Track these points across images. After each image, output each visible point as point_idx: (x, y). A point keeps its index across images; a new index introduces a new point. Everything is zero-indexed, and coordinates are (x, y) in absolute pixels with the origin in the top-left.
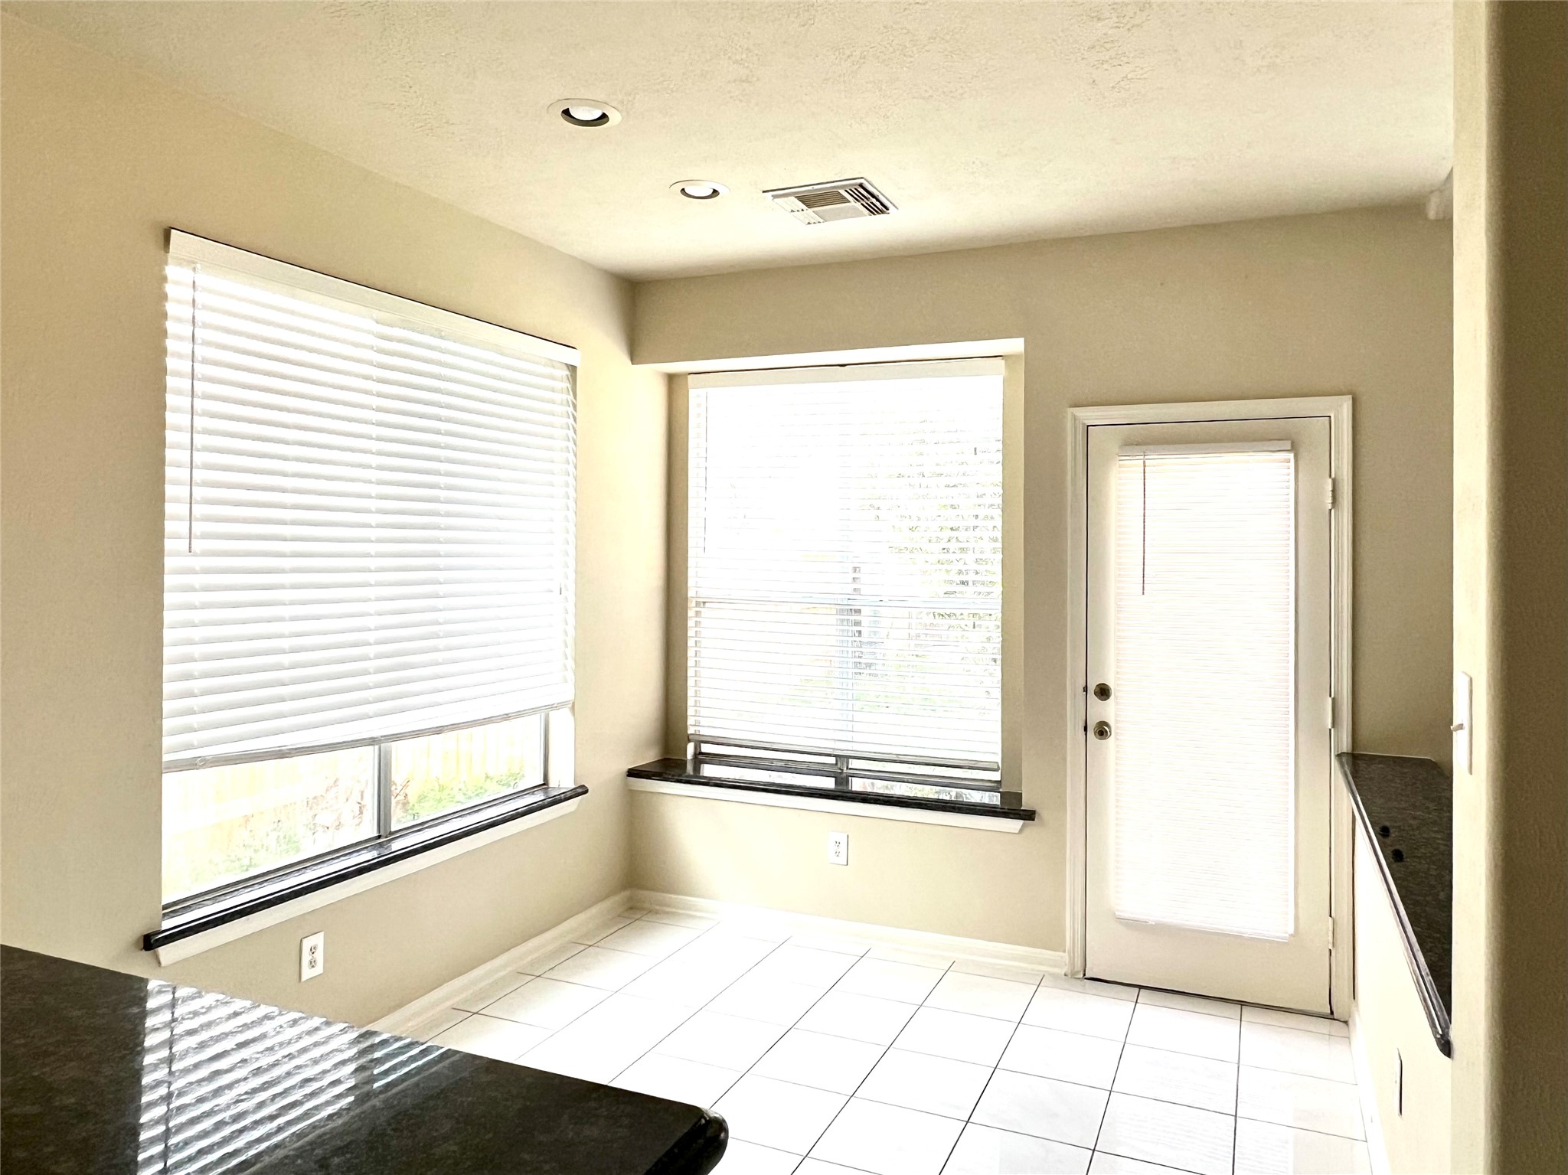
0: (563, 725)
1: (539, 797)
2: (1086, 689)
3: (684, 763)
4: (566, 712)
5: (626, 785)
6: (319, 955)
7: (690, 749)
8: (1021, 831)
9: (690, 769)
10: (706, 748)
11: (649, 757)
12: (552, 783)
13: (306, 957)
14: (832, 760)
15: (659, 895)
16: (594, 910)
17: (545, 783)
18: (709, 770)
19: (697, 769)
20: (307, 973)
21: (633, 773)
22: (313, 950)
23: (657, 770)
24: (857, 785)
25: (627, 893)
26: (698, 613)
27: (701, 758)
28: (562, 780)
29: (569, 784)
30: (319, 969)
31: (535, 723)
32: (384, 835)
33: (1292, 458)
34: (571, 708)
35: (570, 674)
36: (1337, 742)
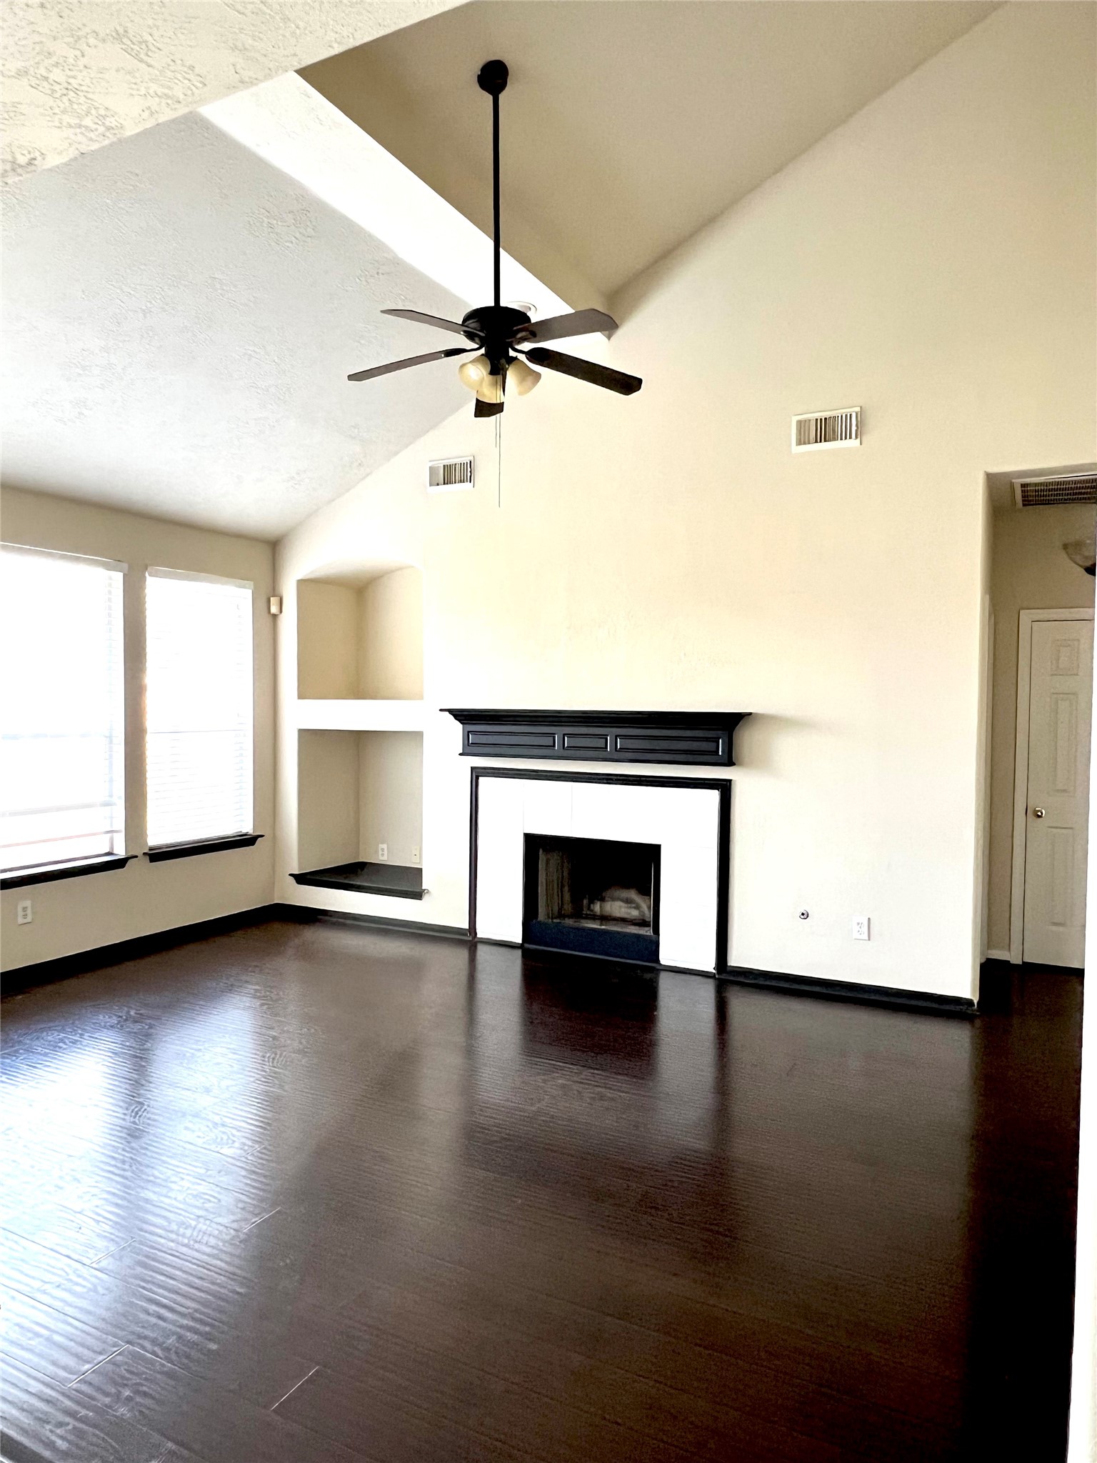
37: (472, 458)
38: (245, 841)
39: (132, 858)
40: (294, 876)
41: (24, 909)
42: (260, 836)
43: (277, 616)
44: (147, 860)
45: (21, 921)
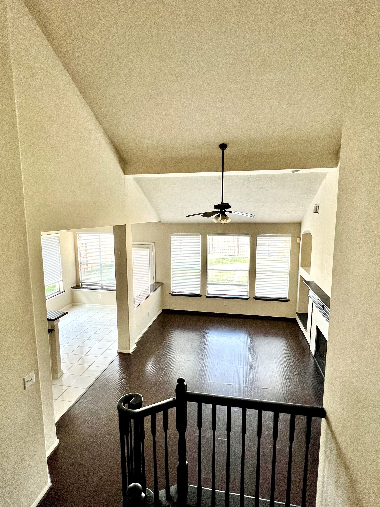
0: (61, 283)
1: (59, 292)
3: (80, 286)
5: (72, 291)
7: (81, 284)
9: (81, 286)
10: (83, 283)
11: (75, 285)
12: (60, 291)
14: (101, 284)
15: (76, 303)
16: (68, 306)
18: (84, 286)
19: (82, 286)
21: (72, 288)
23: (75, 287)
24: (104, 287)
25: (72, 304)
26: (80, 265)
27: (82, 285)
28: (62, 290)
31: (58, 282)
33: (149, 249)
34: (62, 281)
35: (62, 276)
36: (154, 281)
37: (318, 205)
38: (286, 300)
39: (250, 298)
40: (297, 313)
41: (225, 303)
42: (290, 300)
43: (299, 243)
44: (254, 299)
45: (224, 305)
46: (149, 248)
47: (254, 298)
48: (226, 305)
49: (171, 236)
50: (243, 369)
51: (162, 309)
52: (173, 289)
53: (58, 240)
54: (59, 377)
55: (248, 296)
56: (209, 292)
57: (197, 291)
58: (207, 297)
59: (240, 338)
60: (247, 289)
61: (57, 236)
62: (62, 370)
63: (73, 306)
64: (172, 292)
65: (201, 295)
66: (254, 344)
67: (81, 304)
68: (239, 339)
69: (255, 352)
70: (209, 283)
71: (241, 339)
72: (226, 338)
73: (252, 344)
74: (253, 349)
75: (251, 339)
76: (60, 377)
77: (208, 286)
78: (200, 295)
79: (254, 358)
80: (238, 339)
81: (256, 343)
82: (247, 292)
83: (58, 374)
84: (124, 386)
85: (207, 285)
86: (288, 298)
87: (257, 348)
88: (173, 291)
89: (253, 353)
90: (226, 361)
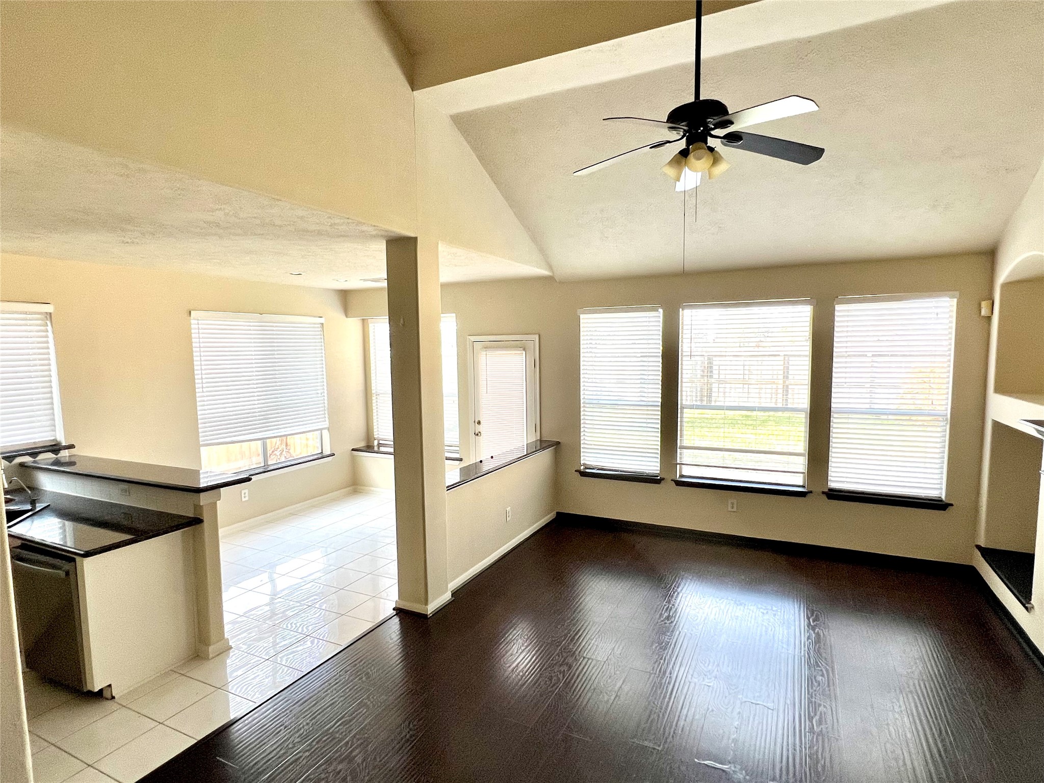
0: (327, 435)
1: (320, 456)
2: (475, 422)
3: (374, 446)
4: (326, 431)
5: (352, 454)
6: (247, 495)
7: (376, 443)
8: (459, 465)
9: (376, 449)
10: (381, 442)
11: (360, 445)
12: (324, 451)
13: (243, 495)
15: (362, 488)
16: (342, 490)
17: (322, 453)
18: (382, 449)
19: (378, 448)
20: (244, 500)
21: (353, 450)
22: (245, 494)
23: (363, 449)
25: (353, 487)
26: (377, 398)
27: (379, 445)
28: (327, 451)
29: (329, 453)
30: (247, 499)
31: (320, 431)
32: (266, 465)
33: (524, 352)
34: (329, 430)
35: (327, 419)
36: (537, 436)
38: (938, 505)
39: (811, 492)
40: (979, 547)
41: (733, 504)
42: (952, 505)
43: (989, 319)
44: (825, 497)
45: (730, 509)
46: (524, 349)
47: (823, 493)
48: (735, 509)
49: (582, 316)
50: (775, 713)
51: (557, 512)
52: (587, 458)
53: (319, 333)
54: (211, 656)
55: (805, 487)
56: (687, 471)
57: (651, 465)
58: (679, 483)
59: (774, 609)
60: (801, 464)
61: (318, 324)
62: (226, 636)
63: (355, 492)
64: (582, 467)
65: (662, 479)
66: (821, 632)
67: (372, 488)
68: (770, 612)
69: (826, 659)
70: (685, 443)
71: (777, 611)
72: (724, 603)
73: (814, 630)
74: (819, 647)
75: (812, 615)
76: (213, 658)
77: (681, 454)
78: (659, 478)
79: (819, 678)
80: (765, 612)
81: (830, 631)
82: (802, 475)
83: (211, 648)
84: (365, 710)
85: (678, 450)
86: (943, 497)
87: (831, 646)
88: (584, 464)
89: (816, 662)
90: (716, 677)
